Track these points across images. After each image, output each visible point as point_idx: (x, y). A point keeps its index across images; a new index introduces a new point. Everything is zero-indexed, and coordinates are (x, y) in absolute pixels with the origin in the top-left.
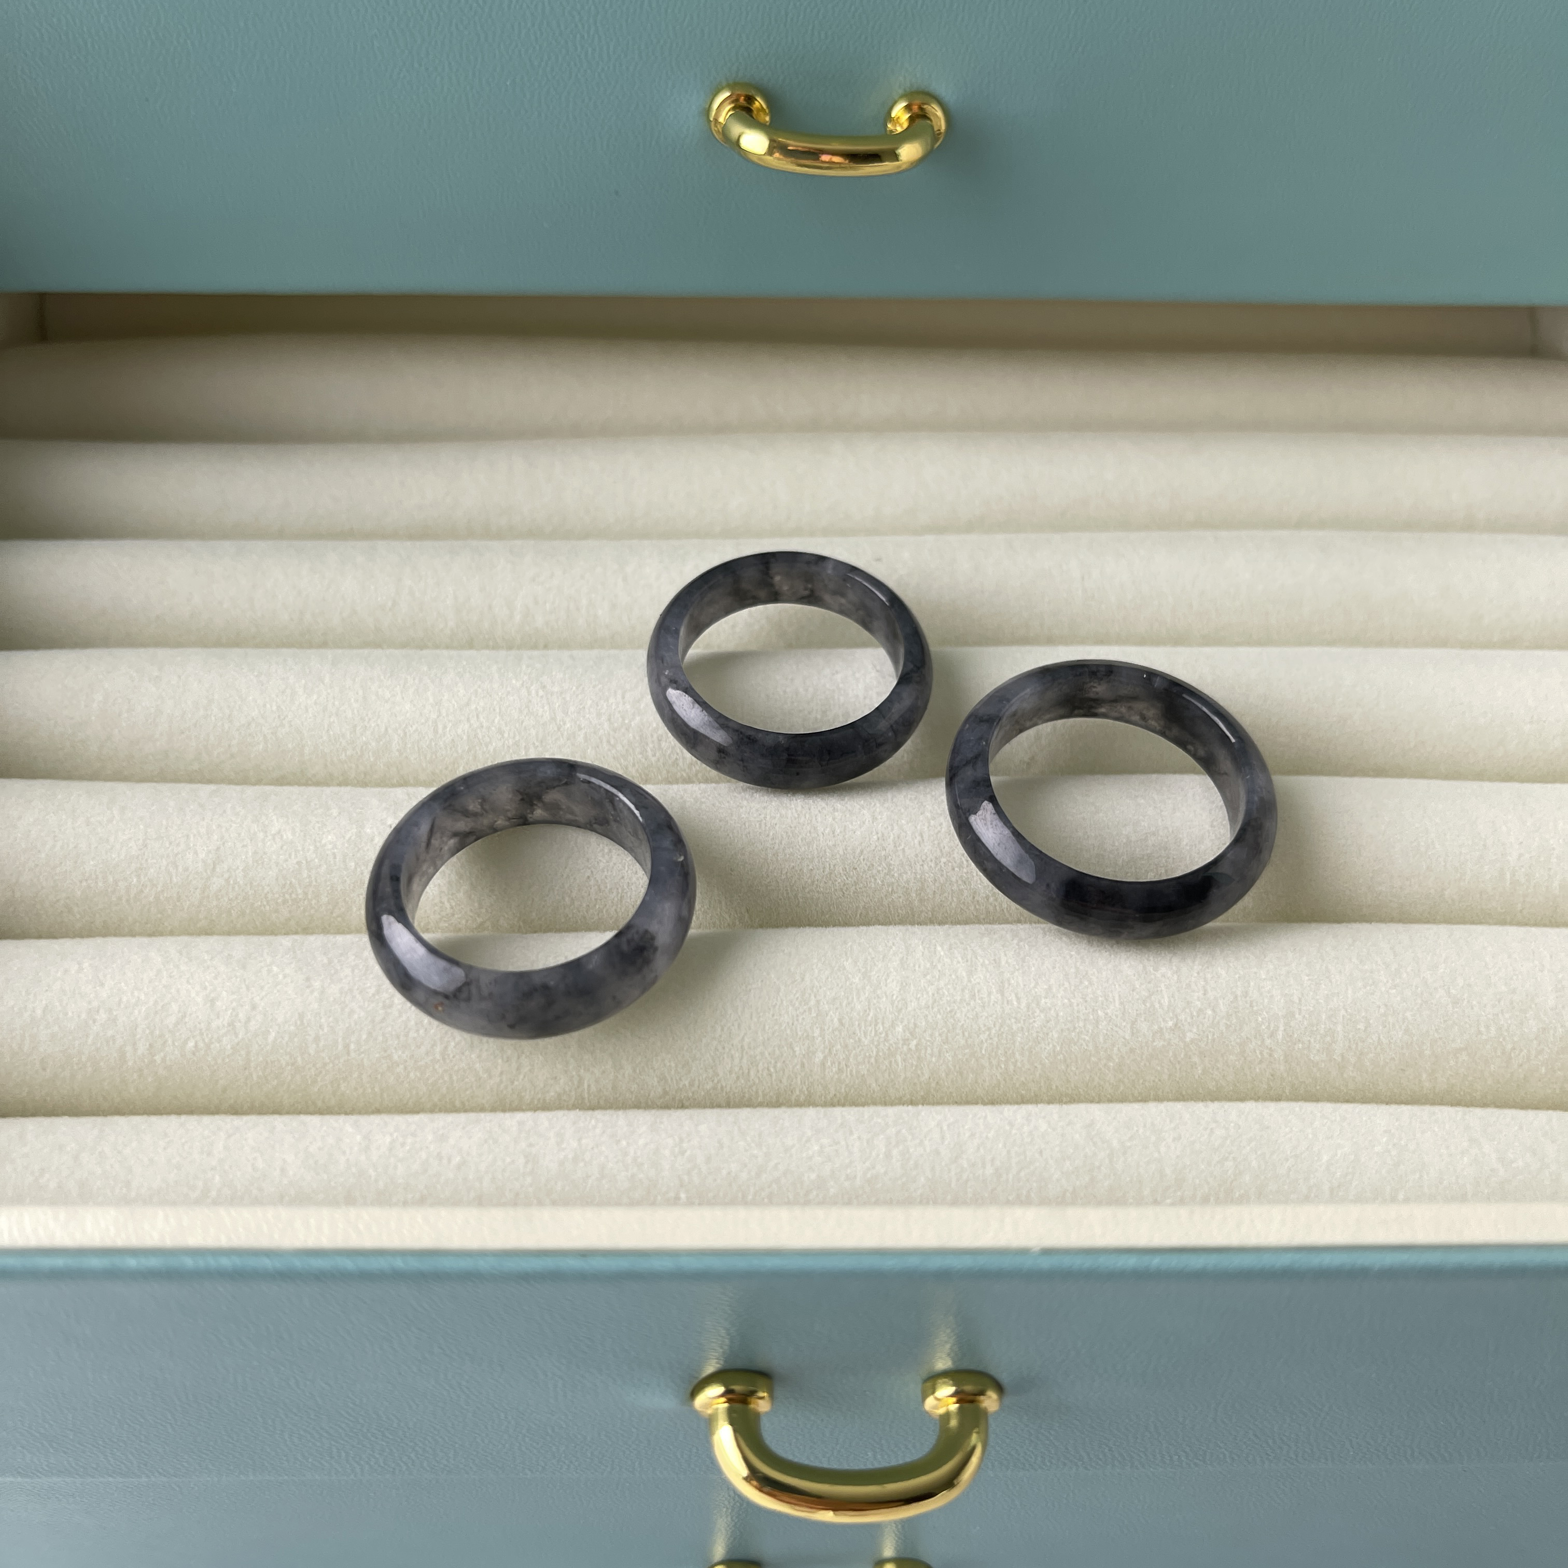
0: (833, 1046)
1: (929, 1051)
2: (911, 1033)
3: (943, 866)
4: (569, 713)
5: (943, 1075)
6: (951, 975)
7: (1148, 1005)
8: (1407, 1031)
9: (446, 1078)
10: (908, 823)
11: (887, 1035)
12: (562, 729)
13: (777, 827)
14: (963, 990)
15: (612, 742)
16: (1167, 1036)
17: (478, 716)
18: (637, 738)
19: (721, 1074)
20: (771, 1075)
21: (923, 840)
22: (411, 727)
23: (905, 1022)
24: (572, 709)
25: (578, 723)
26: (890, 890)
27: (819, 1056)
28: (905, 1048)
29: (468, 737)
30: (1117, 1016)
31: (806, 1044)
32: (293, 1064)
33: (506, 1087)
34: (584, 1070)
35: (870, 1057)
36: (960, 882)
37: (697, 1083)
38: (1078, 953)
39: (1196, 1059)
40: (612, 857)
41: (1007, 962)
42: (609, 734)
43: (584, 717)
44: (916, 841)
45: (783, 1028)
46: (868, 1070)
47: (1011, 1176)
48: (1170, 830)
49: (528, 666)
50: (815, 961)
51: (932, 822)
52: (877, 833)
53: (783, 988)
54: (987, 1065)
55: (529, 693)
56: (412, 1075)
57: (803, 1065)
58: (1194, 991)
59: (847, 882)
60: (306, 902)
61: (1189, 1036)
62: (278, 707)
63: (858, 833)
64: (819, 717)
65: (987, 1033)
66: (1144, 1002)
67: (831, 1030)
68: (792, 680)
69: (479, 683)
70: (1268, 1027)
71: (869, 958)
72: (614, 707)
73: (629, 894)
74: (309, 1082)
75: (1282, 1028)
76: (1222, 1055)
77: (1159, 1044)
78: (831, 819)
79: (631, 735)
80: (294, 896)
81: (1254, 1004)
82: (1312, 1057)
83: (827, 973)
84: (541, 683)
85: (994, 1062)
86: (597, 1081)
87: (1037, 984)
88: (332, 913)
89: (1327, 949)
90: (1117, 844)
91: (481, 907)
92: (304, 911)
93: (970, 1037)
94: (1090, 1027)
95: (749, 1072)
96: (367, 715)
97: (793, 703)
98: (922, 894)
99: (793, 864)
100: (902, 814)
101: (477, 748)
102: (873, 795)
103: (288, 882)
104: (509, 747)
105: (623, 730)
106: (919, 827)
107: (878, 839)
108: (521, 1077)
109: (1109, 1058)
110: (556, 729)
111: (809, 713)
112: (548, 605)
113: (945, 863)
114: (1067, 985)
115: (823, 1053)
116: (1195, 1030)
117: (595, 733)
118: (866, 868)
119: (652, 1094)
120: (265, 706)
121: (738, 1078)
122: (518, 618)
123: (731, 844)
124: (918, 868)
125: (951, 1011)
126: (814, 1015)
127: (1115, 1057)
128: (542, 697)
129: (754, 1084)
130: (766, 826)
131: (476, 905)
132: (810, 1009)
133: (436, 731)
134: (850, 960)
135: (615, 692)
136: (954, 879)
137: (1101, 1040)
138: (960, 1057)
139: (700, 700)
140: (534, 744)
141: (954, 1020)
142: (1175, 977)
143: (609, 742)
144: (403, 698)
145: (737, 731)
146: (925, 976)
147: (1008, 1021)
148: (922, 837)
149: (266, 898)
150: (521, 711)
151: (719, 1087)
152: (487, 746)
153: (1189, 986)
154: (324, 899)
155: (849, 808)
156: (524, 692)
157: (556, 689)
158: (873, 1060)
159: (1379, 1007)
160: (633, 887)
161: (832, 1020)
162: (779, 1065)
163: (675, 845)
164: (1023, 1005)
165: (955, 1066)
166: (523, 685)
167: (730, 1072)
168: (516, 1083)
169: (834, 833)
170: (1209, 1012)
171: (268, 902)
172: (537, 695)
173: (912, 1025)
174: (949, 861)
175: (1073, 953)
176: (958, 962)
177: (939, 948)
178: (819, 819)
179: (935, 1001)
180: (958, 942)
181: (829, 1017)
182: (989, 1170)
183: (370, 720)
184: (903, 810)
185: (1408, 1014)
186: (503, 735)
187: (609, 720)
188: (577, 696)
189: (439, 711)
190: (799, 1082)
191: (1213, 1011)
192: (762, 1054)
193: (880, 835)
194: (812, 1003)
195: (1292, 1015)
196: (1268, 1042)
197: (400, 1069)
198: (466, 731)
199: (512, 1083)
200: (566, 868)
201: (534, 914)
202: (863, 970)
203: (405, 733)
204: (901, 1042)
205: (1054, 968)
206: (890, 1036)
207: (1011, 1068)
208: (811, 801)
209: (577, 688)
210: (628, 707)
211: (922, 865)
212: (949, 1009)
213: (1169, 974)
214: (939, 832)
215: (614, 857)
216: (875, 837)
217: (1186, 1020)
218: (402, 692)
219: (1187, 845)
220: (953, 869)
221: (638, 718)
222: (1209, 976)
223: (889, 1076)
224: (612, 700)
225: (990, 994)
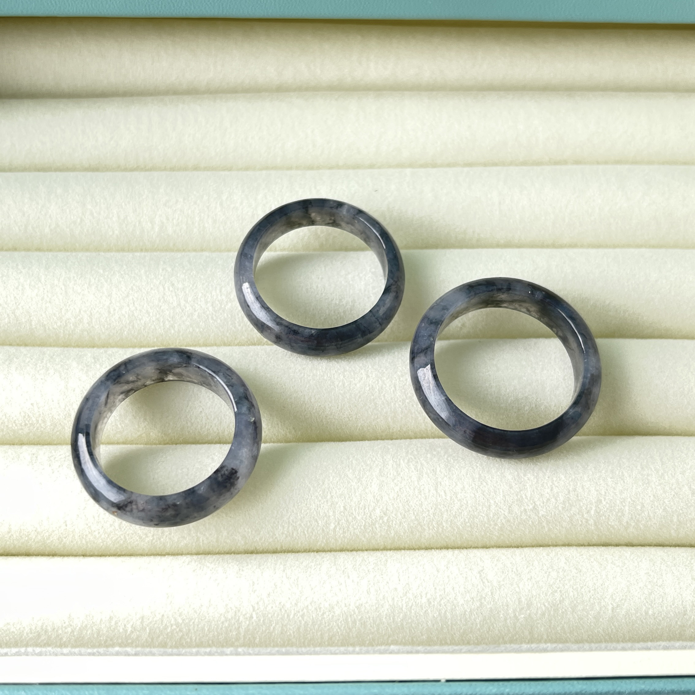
0: (340, 521)
1: (394, 522)
2: (385, 514)
3: (407, 404)
4: (188, 301)
5: (402, 534)
6: (408, 480)
7: (519, 497)
8: (665, 509)
9: (122, 537)
10: (387, 379)
11: (371, 514)
12: (184, 311)
13: (311, 382)
14: (414, 489)
15: (215, 318)
16: (528, 513)
17: (134, 303)
18: (229, 316)
19: (277, 535)
20: (305, 535)
21: (396, 389)
22: (95, 309)
23: (381, 507)
24: (190, 299)
25: (194, 307)
26: (376, 417)
27: (332, 526)
28: (381, 521)
29: (129, 315)
30: (501, 503)
31: (325, 520)
32: (36, 531)
33: (157, 541)
34: (200, 533)
35: (361, 526)
36: (416, 413)
37: (263, 540)
38: (481, 465)
39: (544, 524)
40: (214, 401)
41: (440, 471)
42: (212, 313)
43: (197, 303)
44: (392, 390)
45: (312, 511)
46: (360, 532)
47: (436, 603)
48: (540, 382)
49: (163, 270)
50: (331, 471)
51: (401, 379)
52: (369, 385)
53: (312, 489)
54: (427, 529)
55: (164, 289)
56: (103, 536)
57: (323, 530)
58: (545, 489)
59: (351, 413)
60: (38, 425)
61: (541, 513)
62: (15, 297)
63: (358, 385)
64: (337, 302)
65: (427, 513)
66: (517, 495)
67: (339, 512)
68: (322, 278)
69: (134, 282)
70: (586, 509)
71: (362, 469)
72: (215, 297)
73: (225, 420)
74: (45, 539)
75: (594, 508)
76: (559, 522)
77: (524, 517)
78: (342, 377)
79: (225, 315)
80: (30, 422)
81: (579, 495)
82: (610, 523)
83: (337, 479)
84: (171, 282)
85: (431, 527)
86: (207, 538)
87: (456, 484)
88: (53, 430)
89: (624, 460)
90: (508, 391)
91: (139, 427)
92: (37, 429)
93: (417, 514)
94: (485, 509)
95: (293, 534)
96: (68, 303)
97: (322, 294)
98: (395, 419)
99: (319, 404)
100: (384, 373)
101: (135, 322)
102: (368, 359)
103: (27, 415)
104: (153, 321)
105: (221, 311)
106: (393, 382)
107: (370, 389)
108: (165, 536)
109: (496, 524)
110: (181, 311)
111: (332, 300)
112: (175, 221)
113: (408, 403)
114: (473, 485)
115: (334, 524)
116: (544, 510)
117: (204, 313)
118: (363, 406)
119: (239, 544)
120: (7, 297)
121: (287, 537)
122: (157, 229)
123: (284, 392)
124: (392, 406)
125: (407, 501)
126: (329, 504)
127: (499, 524)
128: (172, 291)
129: (296, 539)
130: (304, 381)
131: (137, 426)
132: (327, 501)
133: (109, 312)
134: (351, 471)
135: (216, 288)
136: (413, 411)
137: (492, 516)
138: (412, 525)
139: (265, 306)
140: (168, 320)
141: (409, 506)
142: (535, 480)
143: (212, 318)
144: (89, 292)
145: (287, 327)
146: (393, 480)
147: (439, 507)
148: (395, 388)
149: (15, 422)
150: (160, 300)
151: (276, 540)
152: (140, 320)
153: (542, 485)
154: (49, 424)
155: (354, 369)
156: (161, 288)
157: (180, 286)
158: (362, 527)
159: (650, 496)
160: (228, 418)
161: (340, 507)
162: (310, 530)
163: (250, 410)
164: (448, 498)
165: (409, 530)
166: (160, 283)
167: (283, 533)
168: (162, 540)
169: (344, 385)
170: (553, 500)
171: (16, 425)
172: (169, 290)
173: (385, 509)
174: (410, 402)
175: (478, 465)
176: (413, 472)
177: (402, 461)
178: (336, 377)
179: (398, 496)
180: (413, 457)
181: (338, 506)
182: (424, 600)
183: (69, 305)
184: (384, 370)
185: (666, 501)
186: (149, 315)
187: (212, 305)
188: (193, 290)
189: (110, 300)
190: (321, 538)
191: (556, 500)
192: (300, 525)
193: (371, 385)
194: (329, 497)
195: (601, 501)
196: (585, 516)
197: (96, 533)
198: (127, 313)
199: (160, 539)
200: (187, 406)
201: (170, 431)
202: (358, 477)
203: (91, 313)
204: (378, 518)
205: (467, 474)
206: (373, 515)
207: (440, 530)
208: (331, 365)
209: (193, 285)
210: (224, 297)
211: (395, 404)
212: (406, 500)
213: (532, 478)
214: (405, 384)
215: (216, 400)
216: (368, 388)
217: (540, 505)
218: (88, 288)
219: (548, 390)
220: (413, 406)
221: (230, 304)
222: (555, 479)
223: (372, 534)
224: (214, 293)
225: (429, 491)
